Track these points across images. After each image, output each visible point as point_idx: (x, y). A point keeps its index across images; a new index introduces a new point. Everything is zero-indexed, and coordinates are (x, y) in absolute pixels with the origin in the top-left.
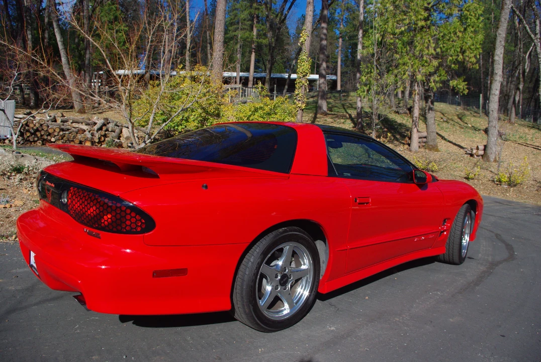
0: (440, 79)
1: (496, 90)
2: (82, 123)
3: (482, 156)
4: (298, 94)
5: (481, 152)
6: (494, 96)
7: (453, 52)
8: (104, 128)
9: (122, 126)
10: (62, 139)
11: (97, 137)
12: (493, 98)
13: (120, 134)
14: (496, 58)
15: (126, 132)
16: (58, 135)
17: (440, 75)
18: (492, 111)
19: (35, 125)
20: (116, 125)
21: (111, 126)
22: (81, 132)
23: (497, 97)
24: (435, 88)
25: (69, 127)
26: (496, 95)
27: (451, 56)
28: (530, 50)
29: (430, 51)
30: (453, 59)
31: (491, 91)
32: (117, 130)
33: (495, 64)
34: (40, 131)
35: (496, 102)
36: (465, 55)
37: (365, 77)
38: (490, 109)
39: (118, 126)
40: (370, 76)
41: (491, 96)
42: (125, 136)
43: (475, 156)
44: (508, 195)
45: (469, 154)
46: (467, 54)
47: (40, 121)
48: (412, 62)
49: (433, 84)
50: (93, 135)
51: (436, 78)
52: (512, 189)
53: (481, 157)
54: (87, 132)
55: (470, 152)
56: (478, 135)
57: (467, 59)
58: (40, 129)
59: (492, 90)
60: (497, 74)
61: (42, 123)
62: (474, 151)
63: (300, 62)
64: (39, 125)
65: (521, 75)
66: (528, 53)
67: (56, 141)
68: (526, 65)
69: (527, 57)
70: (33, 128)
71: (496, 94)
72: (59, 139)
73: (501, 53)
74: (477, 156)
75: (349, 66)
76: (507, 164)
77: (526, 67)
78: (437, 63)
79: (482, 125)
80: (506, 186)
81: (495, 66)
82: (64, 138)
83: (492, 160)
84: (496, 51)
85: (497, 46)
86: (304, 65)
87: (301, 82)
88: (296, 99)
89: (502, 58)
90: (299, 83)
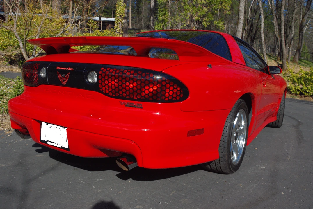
0: (209, 20)
1: (241, 28)
4: (117, 29)
7: (216, 2)
12: (239, 33)
14: (240, 8)
17: (209, 17)
23: (241, 33)
24: (206, 25)
27: (215, 5)
28: (251, 6)
29: (202, 2)
30: (216, 7)
33: (240, 12)
35: (240, 36)
36: (222, 5)
37: (161, 17)
40: (164, 17)
41: (237, 32)
46: (224, 4)
48: (192, 8)
49: (205, 23)
51: (206, 19)
57: (224, 7)
59: (238, 29)
60: (241, 18)
63: (118, 6)
65: (246, 21)
66: (250, 8)
68: (249, 15)
69: (249, 10)
71: (240, 31)
73: (243, 6)
75: (135, 13)
77: (249, 16)
78: (207, 9)
81: (240, 13)
84: (240, 4)
85: (241, 1)
86: (121, 8)
87: (119, 20)
88: (115, 31)
89: (244, 9)
90: (117, 20)
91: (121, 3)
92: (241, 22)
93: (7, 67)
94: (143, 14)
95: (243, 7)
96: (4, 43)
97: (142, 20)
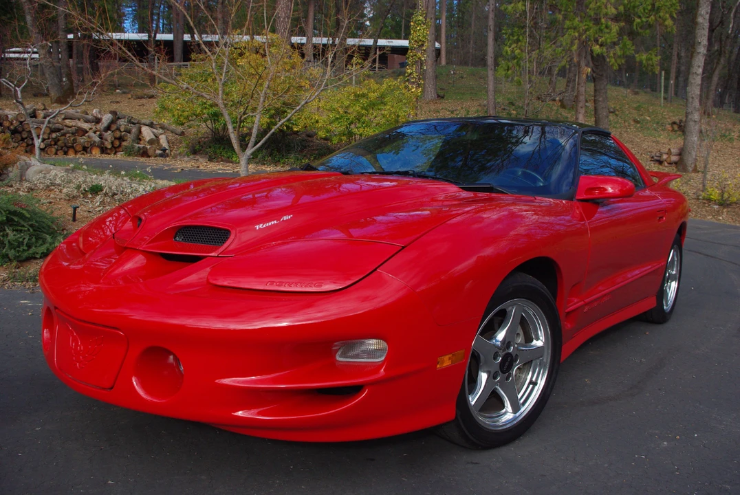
0: (624, 52)
1: (699, 66)
2: (79, 120)
3: (676, 163)
4: (411, 74)
5: (674, 158)
6: (695, 76)
7: (642, 10)
8: (114, 127)
9: (140, 124)
10: (55, 144)
11: (110, 141)
12: (694, 79)
13: (138, 136)
14: (700, 20)
15: (148, 133)
16: (49, 139)
17: (624, 47)
18: (693, 98)
19: (12, 124)
20: (130, 122)
21: (122, 123)
22: (81, 133)
23: (700, 77)
25: (60, 126)
26: (698, 75)
27: (640, 17)
29: (609, 9)
30: (642, 21)
31: (691, 68)
32: (134, 130)
33: (697, 29)
34: (20, 133)
35: (698, 85)
36: (657, 16)
37: (510, 47)
38: (690, 95)
39: (134, 124)
41: (690, 76)
42: (148, 139)
43: (666, 164)
44: (721, 218)
45: (657, 161)
46: (661, 14)
47: (19, 117)
49: (614, 60)
50: (101, 137)
51: (618, 50)
52: (725, 210)
53: (674, 165)
54: (91, 133)
55: (658, 158)
56: (662, 132)
57: (661, 21)
58: (20, 129)
59: (693, 67)
60: (700, 43)
61: (22, 120)
62: (665, 157)
63: (414, 26)
64: (18, 123)
67: (46, 147)
70: (8, 127)
71: (698, 72)
72: (51, 145)
73: (707, 13)
74: (669, 164)
76: (712, 175)
78: (619, 27)
79: (666, 118)
80: (717, 207)
81: (697, 32)
82: (60, 143)
83: (690, 169)
84: (700, 9)
85: (701, 2)
86: (420, 30)
87: (415, 55)
88: (408, 80)
89: (708, 21)
90: (412, 57)
91: (421, 18)
92: (699, 53)
93: (186, 159)
94: (473, 28)
95: (707, 17)
96: (184, 111)
97: (469, 42)
